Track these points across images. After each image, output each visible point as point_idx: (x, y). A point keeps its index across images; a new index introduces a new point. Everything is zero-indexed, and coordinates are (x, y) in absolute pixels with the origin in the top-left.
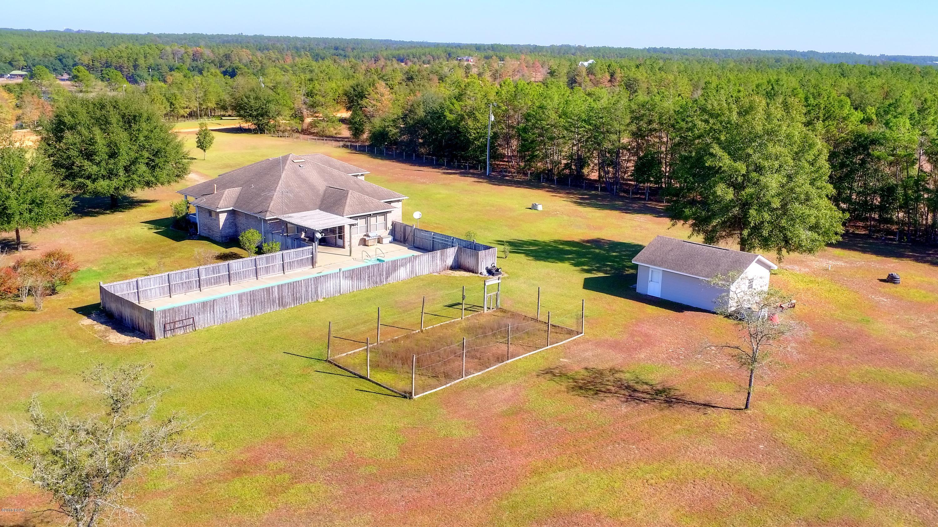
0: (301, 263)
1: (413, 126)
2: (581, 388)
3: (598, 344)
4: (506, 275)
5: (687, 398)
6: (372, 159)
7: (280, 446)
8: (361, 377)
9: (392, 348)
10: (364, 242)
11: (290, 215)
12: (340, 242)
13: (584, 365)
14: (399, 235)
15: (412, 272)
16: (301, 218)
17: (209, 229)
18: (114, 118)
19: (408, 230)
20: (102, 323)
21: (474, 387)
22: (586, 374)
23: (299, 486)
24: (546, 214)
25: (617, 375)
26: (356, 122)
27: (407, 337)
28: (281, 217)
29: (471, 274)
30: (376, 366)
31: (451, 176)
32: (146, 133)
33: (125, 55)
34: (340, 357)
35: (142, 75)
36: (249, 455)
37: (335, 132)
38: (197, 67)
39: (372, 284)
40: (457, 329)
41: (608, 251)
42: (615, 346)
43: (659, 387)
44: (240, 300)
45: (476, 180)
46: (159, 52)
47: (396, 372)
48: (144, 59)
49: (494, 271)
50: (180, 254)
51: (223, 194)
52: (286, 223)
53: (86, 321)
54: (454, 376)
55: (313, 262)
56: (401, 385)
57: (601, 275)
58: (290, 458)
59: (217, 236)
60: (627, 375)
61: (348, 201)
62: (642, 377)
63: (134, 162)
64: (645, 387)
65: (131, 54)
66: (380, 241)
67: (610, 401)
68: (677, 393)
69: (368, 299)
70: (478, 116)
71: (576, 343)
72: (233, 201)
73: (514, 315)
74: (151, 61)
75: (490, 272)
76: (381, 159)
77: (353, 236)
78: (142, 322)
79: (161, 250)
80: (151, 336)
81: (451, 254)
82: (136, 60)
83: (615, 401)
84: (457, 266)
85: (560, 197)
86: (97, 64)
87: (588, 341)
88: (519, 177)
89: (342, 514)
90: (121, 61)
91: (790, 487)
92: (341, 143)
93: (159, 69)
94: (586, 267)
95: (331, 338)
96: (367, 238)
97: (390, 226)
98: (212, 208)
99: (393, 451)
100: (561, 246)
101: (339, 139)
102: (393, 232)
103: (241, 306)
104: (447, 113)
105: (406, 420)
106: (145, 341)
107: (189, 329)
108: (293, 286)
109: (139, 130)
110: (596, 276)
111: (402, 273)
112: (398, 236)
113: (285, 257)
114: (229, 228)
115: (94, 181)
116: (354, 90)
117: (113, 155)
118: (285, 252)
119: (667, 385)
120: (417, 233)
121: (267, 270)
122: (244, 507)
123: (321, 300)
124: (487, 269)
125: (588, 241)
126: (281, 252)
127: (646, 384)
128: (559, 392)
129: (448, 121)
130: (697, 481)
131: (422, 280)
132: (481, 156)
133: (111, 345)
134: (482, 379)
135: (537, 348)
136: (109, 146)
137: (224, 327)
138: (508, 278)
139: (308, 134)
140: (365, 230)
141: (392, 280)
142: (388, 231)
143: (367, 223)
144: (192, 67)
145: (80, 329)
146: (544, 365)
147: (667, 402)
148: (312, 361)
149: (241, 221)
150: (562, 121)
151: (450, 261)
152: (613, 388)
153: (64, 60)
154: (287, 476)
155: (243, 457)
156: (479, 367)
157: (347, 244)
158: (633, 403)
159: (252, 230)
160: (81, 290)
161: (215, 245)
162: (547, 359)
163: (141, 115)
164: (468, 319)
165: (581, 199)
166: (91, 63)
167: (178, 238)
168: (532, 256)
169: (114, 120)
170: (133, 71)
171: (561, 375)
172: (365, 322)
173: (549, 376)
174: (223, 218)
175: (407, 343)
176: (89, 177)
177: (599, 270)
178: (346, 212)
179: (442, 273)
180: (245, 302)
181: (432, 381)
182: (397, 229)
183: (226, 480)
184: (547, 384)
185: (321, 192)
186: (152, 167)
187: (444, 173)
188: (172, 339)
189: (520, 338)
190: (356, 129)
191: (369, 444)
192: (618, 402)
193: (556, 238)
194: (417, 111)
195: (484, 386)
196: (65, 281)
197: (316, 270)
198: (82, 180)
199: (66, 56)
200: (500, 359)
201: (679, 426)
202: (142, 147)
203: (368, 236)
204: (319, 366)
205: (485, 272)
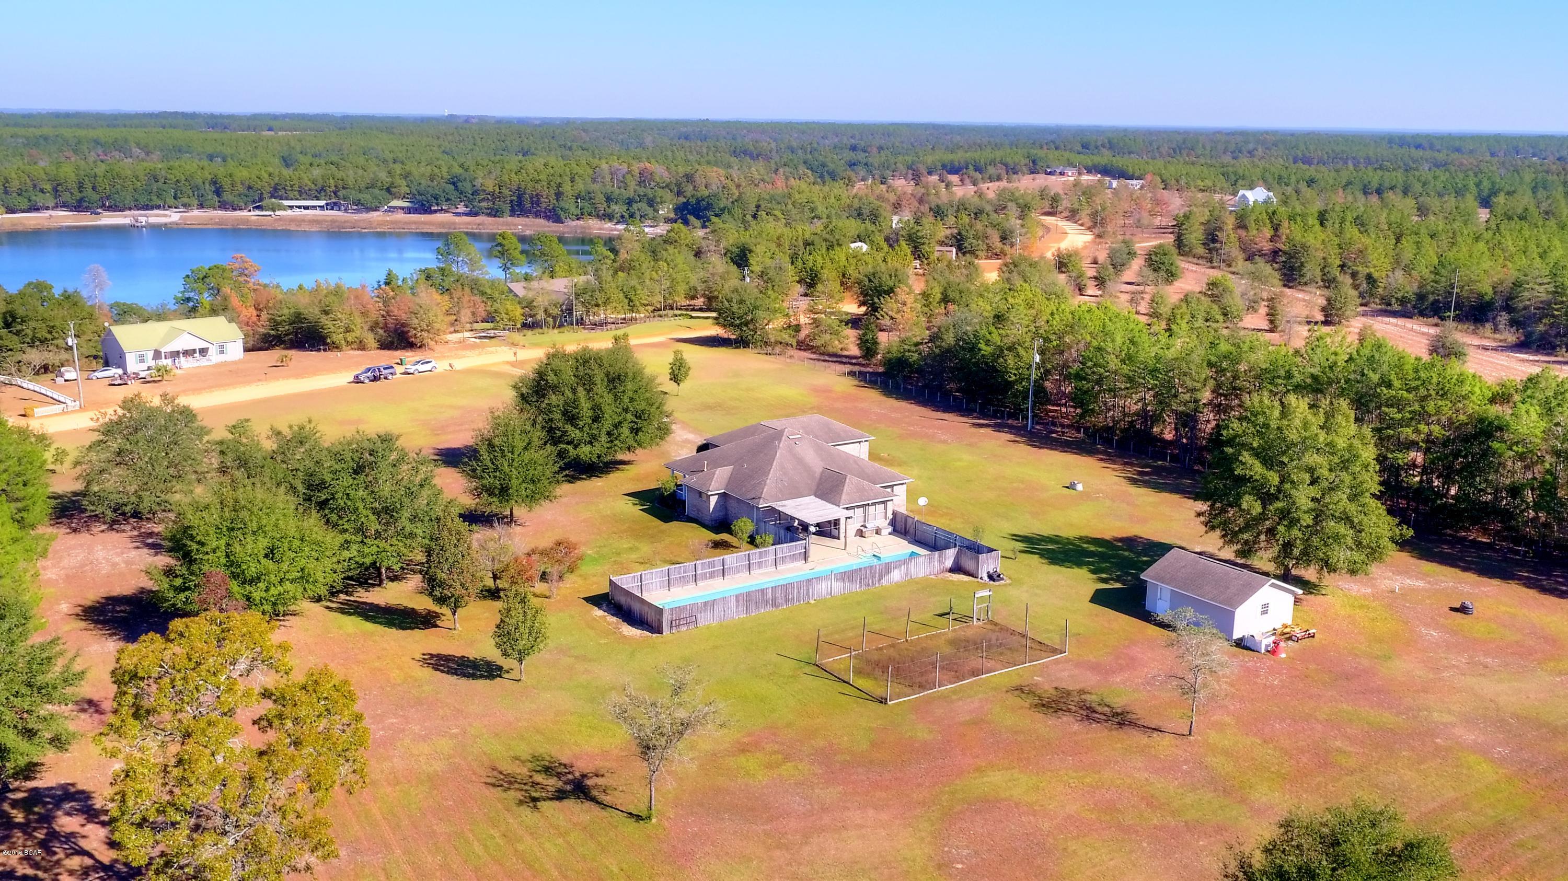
0: (793, 558)
1: (939, 355)
2: (1043, 705)
3: (1078, 665)
4: (1008, 581)
5: (1140, 722)
6: (884, 398)
7: (774, 734)
8: (844, 682)
9: (876, 656)
10: (860, 534)
11: (784, 503)
12: (835, 532)
13: (1055, 685)
14: (900, 526)
15: (907, 574)
16: (795, 507)
17: (698, 510)
18: (599, 377)
19: (910, 521)
20: (613, 615)
21: (944, 697)
22: (1054, 693)
23: (789, 764)
24: (1085, 496)
25: (1083, 697)
26: (867, 340)
27: (893, 646)
28: (774, 505)
29: (971, 578)
30: (859, 672)
31: (982, 430)
32: (630, 394)
33: (543, 177)
34: (827, 661)
35: (567, 207)
36: (750, 739)
37: (840, 346)
38: (645, 195)
39: (863, 587)
40: (942, 640)
41: (1139, 554)
42: (1095, 668)
43: (1119, 711)
44: (737, 601)
45: (1012, 437)
46: (591, 172)
47: (876, 679)
48: (570, 184)
49: (995, 577)
50: (670, 539)
51: (714, 474)
52: (779, 512)
53: (598, 613)
54: (928, 686)
55: (805, 557)
56: (879, 692)
57: (1118, 585)
58: (782, 744)
59: (707, 519)
60: (1094, 697)
61: (846, 488)
62: (1105, 700)
63: (617, 426)
64: (1106, 709)
65: (552, 175)
66: (878, 532)
67: (1066, 718)
68: (1134, 716)
69: (859, 603)
70: (1022, 352)
71: (1057, 662)
72: (725, 481)
73: (1003, 629)
74: (580, 186)
75: (991, 577)
76: (896, 399)
77: (848, 527)
78: (651, 616)
79: (650, 532)
80: (659, 631)
81: (950, 556)
82: (559, 185)
83: (1071, 719)
84: (957, 568)
85: (1114, 470)
86: (506, 192)
87: (1070, 660)
88: (1070, 435)
89: (821, 786)
90: (538, 186)
91: (1190, 799)
92: (848, 368)
93: (591, 199)
94: (1104, 576)
95: (820, 642)
96: (864, 530)
97: (890, 516)
98: (703, 490)
99: (865, 745)
100: (1085, 546)
101: (844, 360)
102: (893, 523)
103: (737, 607)
104: (982, 346)
105: (879, 722)
106: (654, 635)
107: (692, 626)
108: (786, 587)
109: (624, 392)
110: (1111, 587)
111: (896, 575)
112: (898, 527)
113: (778, 552)
114: (720, 511)
115: (576, 447)
116: (870, 281)
117: (596, 419)
118: (778, 546)
119: (1128, 709)
120: (919, 525)
121: (760, 565)
122: (749, 774)
123: (812, 602)
124: (988, 573)
125: (1121, 540)
126: (774, 547)
127: (1108, 706)
128: (1022, 708)
129: (983, 355)
130: (1112, 788)
131: (917, 583)
132: (1024, 403)
133: (625, 637)
134: (954, 691)
135: (1015, 665)
136: (593, 409)
137: (721, 626)
138: (1010, 585)
139: (805, 350)
140: (862, 519)
141: (884, 582)
142: (888, 521)
143: (865, 512)
144: (639, 196)
145: (595, 619)
146: (1016, 681)
147: (1119, 723)
148: (802, 664)
149: (732, 505)
150: (1126, 369)
151: (949, 563)
152: (1074, 708)
153: (459, 184)
154: (780, 756)
155: (745, 740)
156: (954, 680)
157: (842, 535)
158: (1087, 723)
159: (744, 519)
160: (585, 577)
161: (704, 530)
162: (1021, 677)
163: (626, 375)
164: (954, 631)
165: (1140, 473)
166: (498, 190)
167: (666, 519)
168: (1047, 558)
169: (598, 380)
170: (555, 201)
171: (1031, 692)
172: (853, 628)
173: (1016, 693)
174: (713, 500)
175: (892, 652)
176: (569, 443)
177: (1117, 580)
178: (842, 501)
179: (940, 576)
180: (741, 602)
181: (908, 690)
182: (898, 519)
183: (734, 756)
184: (1014, 700)
185: (817, 475)
186: (636, 431)
187: (974, 425)
188: (678, 635)
189: (1001, 654)
190: (868, 348)
191: (845, 738)
192: (1074, 721)
193: (1084, 533)
194: (945, 337)
195: (954, 697)
196: (571, 570)
197: (809, 565)
198: (565, 446)
199: (462, 178)
200: (975, 673)
201: (1119, 745)
202: (626, 410)
203: (865, 527)
204: (808, 669)
205: (986, 578)
